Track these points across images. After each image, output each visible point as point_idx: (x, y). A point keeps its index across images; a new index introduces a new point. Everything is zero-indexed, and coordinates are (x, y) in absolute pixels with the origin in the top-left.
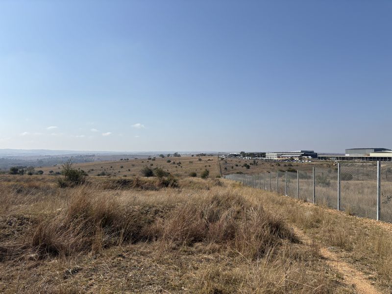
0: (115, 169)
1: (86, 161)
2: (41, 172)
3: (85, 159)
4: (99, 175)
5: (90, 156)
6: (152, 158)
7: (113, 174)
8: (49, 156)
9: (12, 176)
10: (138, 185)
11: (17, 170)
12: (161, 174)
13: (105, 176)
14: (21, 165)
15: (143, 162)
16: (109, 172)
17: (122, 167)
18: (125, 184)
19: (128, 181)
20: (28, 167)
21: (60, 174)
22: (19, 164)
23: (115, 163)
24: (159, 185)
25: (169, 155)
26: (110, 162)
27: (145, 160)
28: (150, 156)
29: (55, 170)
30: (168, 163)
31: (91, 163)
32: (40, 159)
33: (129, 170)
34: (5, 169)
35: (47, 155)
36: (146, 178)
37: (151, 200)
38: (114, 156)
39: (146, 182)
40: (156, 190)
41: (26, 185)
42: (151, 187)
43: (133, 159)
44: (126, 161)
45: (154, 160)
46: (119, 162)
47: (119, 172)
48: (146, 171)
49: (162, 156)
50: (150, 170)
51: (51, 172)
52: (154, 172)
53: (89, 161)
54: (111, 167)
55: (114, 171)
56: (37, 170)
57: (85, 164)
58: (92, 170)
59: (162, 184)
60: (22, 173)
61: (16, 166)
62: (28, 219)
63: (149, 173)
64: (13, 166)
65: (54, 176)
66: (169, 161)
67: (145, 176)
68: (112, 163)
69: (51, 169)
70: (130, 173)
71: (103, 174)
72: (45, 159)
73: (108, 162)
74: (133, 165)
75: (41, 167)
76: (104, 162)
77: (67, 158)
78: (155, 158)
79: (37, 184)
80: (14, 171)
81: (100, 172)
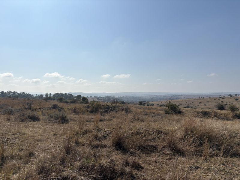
0: (195, 104)
1: (177, 99)
2: (153, 105)
3: (176, 97)
4: (185, 107)
5: (179, 96)
6: (222, 97)
7: (194, 107)
8: (156, 96)
9: (140, 106)
10: (215, 116)
11: (142, 103)
12: (233, 109)
13: (190, 108)
14: (143, 101)
15: (215, 100)
16: (192, 105)
17: (200, 103)
18: (206, 114)
19: (208, 113)
20: (146, 101)
21: (162, 106)
22: (142, 100)
23: (195, 100)
24: (233, 117)
25: (236, 95)
26: (192, 99)
27: (217, 98)
28: (220, 96)
29: (160, 103)
30: (236, 101)
31: (179, 100)
32: (152, 97)
33: (205, 105)
34: (136, 102)
35: (155, 95)
36: (220, 111)
37: (235, 128)
38: (194, 96)
39: (221, 114)
40: (231, 120)
41: (149, 111)
42: (226, 118)
43: (207, 97)
44: (202, 99)
45: (224, 98)
46: (198, 99)
47: (198, 106)
48: (218, 106)
49: (231, 96)
50: (221, 105)
51: (158, 104)
52: (226, 107)
53: (179, 99)
54: (193, 103)
55: (195, 105)
56: (151, 103)
57: (176, 100)
58: (181, 104)
59: (235, 116)
60: (144, 104)
61: (141, 101)
62: (161, 132)
63: (222, 108)
64: (140, 101)
65: (160, 107)
66: (237, 100)
67: (218, 110)
68: (194, 100)
69: (158, 103)
70: (205, 107)
71: (188, 107)
72: (154, 97)
73: (191, 99)
74: (208, 102)
75: (152, 102)
76: (188, 100)
77: (166, 96)
78: (224, 97)
79: (154, 111)
80: (141, 103)
81: (186, 106)
